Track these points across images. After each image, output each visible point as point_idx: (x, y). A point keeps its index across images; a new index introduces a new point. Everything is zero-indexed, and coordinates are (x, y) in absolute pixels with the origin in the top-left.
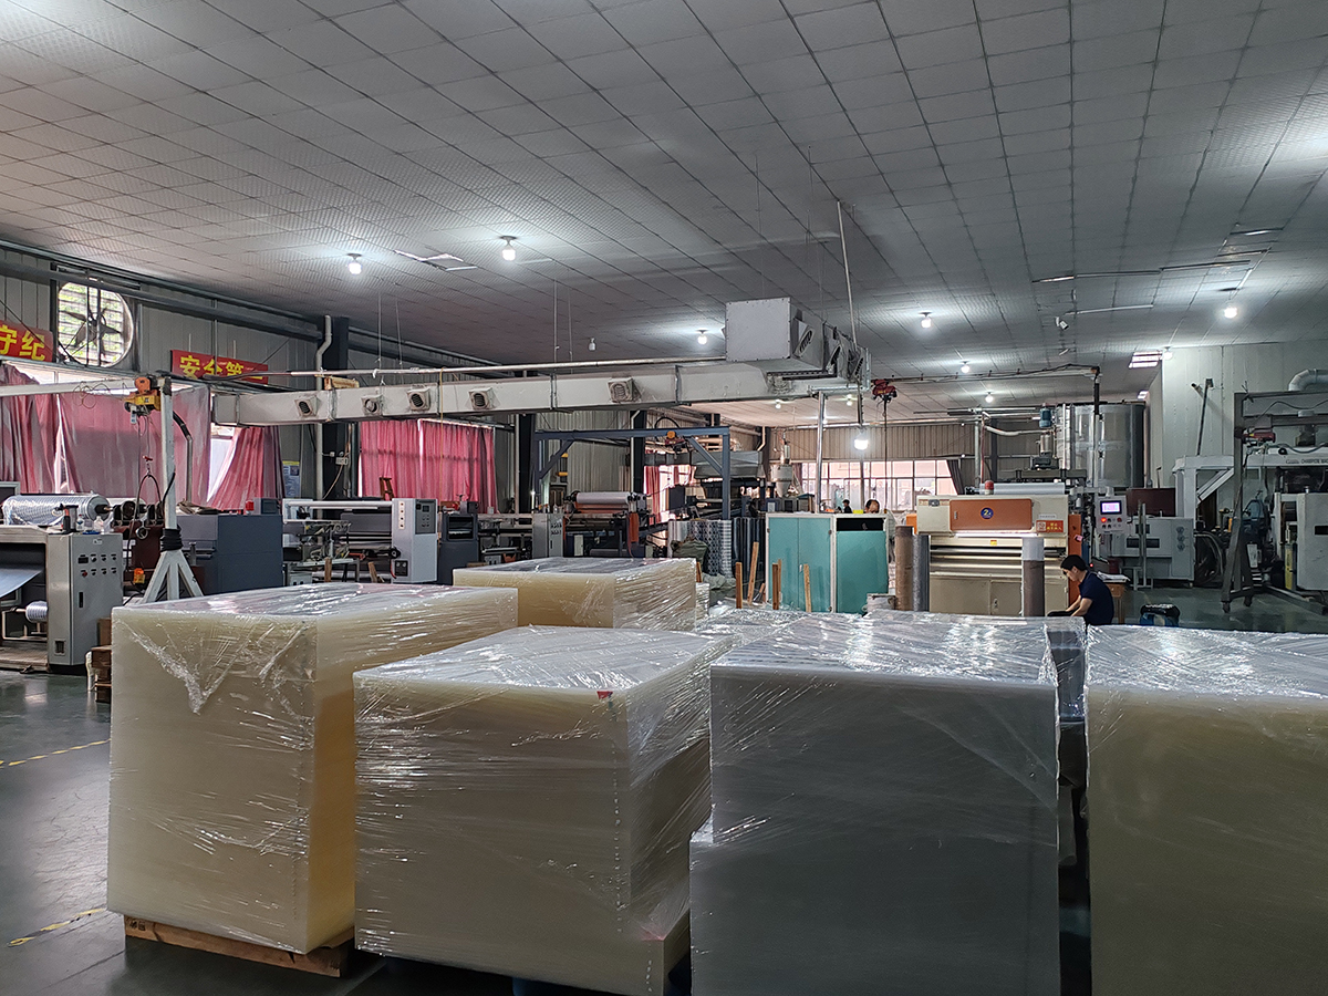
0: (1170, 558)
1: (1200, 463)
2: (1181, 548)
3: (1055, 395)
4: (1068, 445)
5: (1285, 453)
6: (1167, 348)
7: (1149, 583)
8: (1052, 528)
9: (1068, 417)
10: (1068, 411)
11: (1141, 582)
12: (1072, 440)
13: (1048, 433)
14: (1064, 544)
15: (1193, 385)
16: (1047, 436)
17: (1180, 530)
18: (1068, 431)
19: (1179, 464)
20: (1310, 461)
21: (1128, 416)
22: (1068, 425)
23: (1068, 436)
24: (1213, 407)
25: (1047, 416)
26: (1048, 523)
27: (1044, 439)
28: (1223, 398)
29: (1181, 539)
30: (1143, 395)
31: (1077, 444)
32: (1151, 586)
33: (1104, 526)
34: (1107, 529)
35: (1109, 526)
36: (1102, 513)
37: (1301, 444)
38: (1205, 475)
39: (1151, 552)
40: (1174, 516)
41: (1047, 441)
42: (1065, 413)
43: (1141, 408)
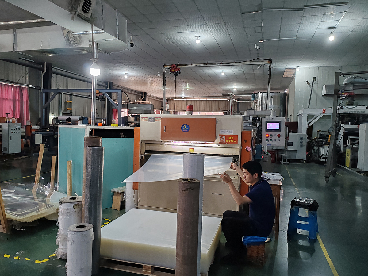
0: (297, 150)
1: (309, 111)
2: (301, 146)
3: (257, 89)
4: (260, 106)
5: (343, 108)
6: (298, 67)
7: (288, 161)
8: (229, 141)
9: (261, 97)
10: (261, 95)
11: (284, 161)
12: (262, 105)
13: (254, 102)
14: (237, 152)
15: (307, 81)
16: (253, 103)
17: (301, 139)
18: (261, 101)
19: (300, 112)
20: (353, 112)
21: (281, 97)
22: (261, 100)
23: (261, 104)
24: (314, 92)
25: (254, 97)
26: (227, 137)
27: (252, 104)
28: (318, 87)
29: (301, 143)
30: (286, 91)
31: (263, 106)
32: (289, 163)
33: (267, 140)
34: (269, 143)
35: (271, 140)
36: (267, 130)
37: (348, 105)
38: (310, 116)
39: (290, 148)
40: (297, 132)
41: (253, 105)
42: (259, 96)
43: (286, 95)
